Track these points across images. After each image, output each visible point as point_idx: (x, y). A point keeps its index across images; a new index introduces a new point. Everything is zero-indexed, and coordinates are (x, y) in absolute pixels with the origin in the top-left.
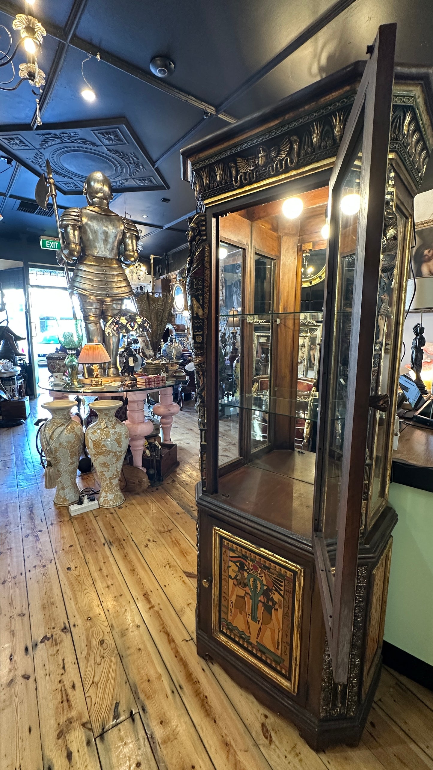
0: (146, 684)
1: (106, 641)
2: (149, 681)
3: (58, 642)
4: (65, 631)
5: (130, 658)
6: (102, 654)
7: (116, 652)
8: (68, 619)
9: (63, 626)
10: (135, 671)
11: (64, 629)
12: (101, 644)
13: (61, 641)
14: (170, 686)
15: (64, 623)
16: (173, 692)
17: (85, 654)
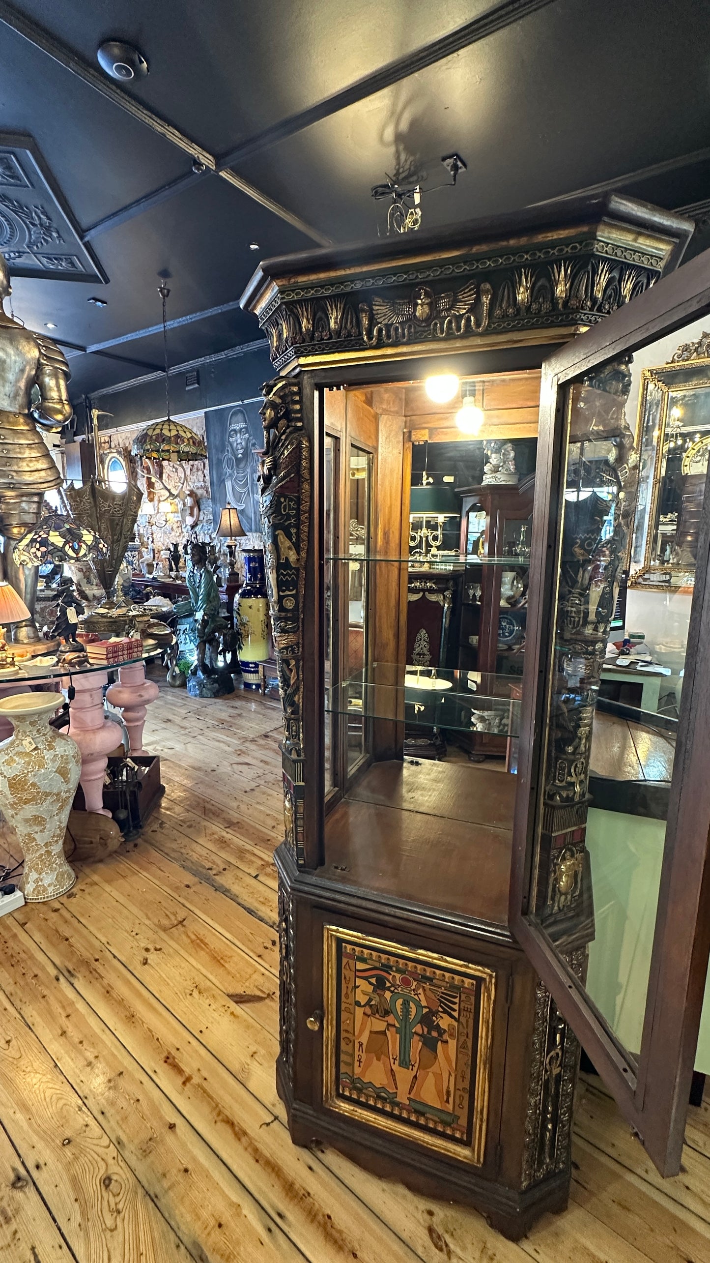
0: (217, 1235)
1: (114, 1177)
2: (220, 1226)
3: (10, 1214)
4: (20, 1184)
5: (171, 1194)
6: (113, 1206)
7: (140, 1191)
8: (19, 1156)
9: (12, 1177)
10: (188, 1217)
11: (18, 1182)
12: (107, 1187)
13: (17, 1211)
14: (261, 1220)
15: (14, 1170)
16: (270, 1230)
17: (77, 1218)
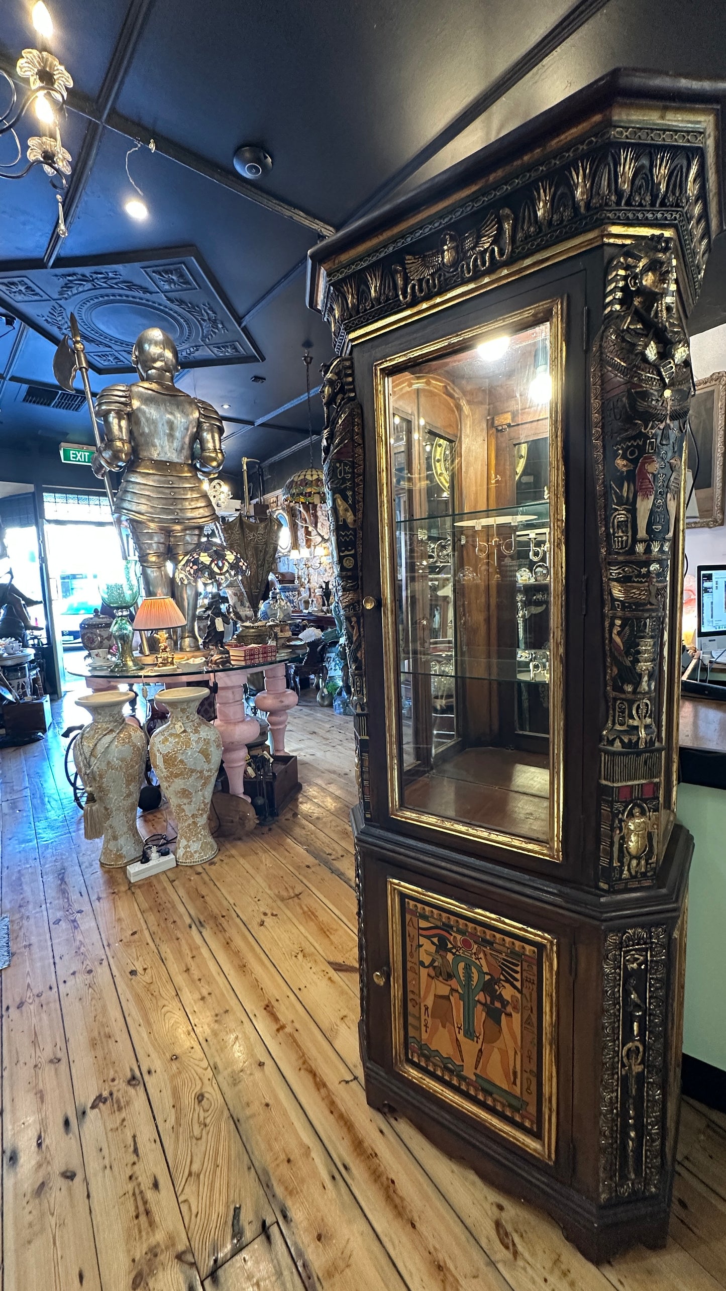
0: (284, 1168)
1: (206, 1095)
2: (289, 1161)
3: (122, 1104)
4: (134, 1082)
5: (251, 1122)
6: (202, 1119)
7: (226, 1113)
8: (137, 1061)
9: (129, 1075)
10: (263, 1146)
11: (133, 1081)
12: (200, 1102)
13: (128, 1103)
14: (327, 1166)
15: (131, 1070)
16: (333, 1178)
17: (172, 1120)
